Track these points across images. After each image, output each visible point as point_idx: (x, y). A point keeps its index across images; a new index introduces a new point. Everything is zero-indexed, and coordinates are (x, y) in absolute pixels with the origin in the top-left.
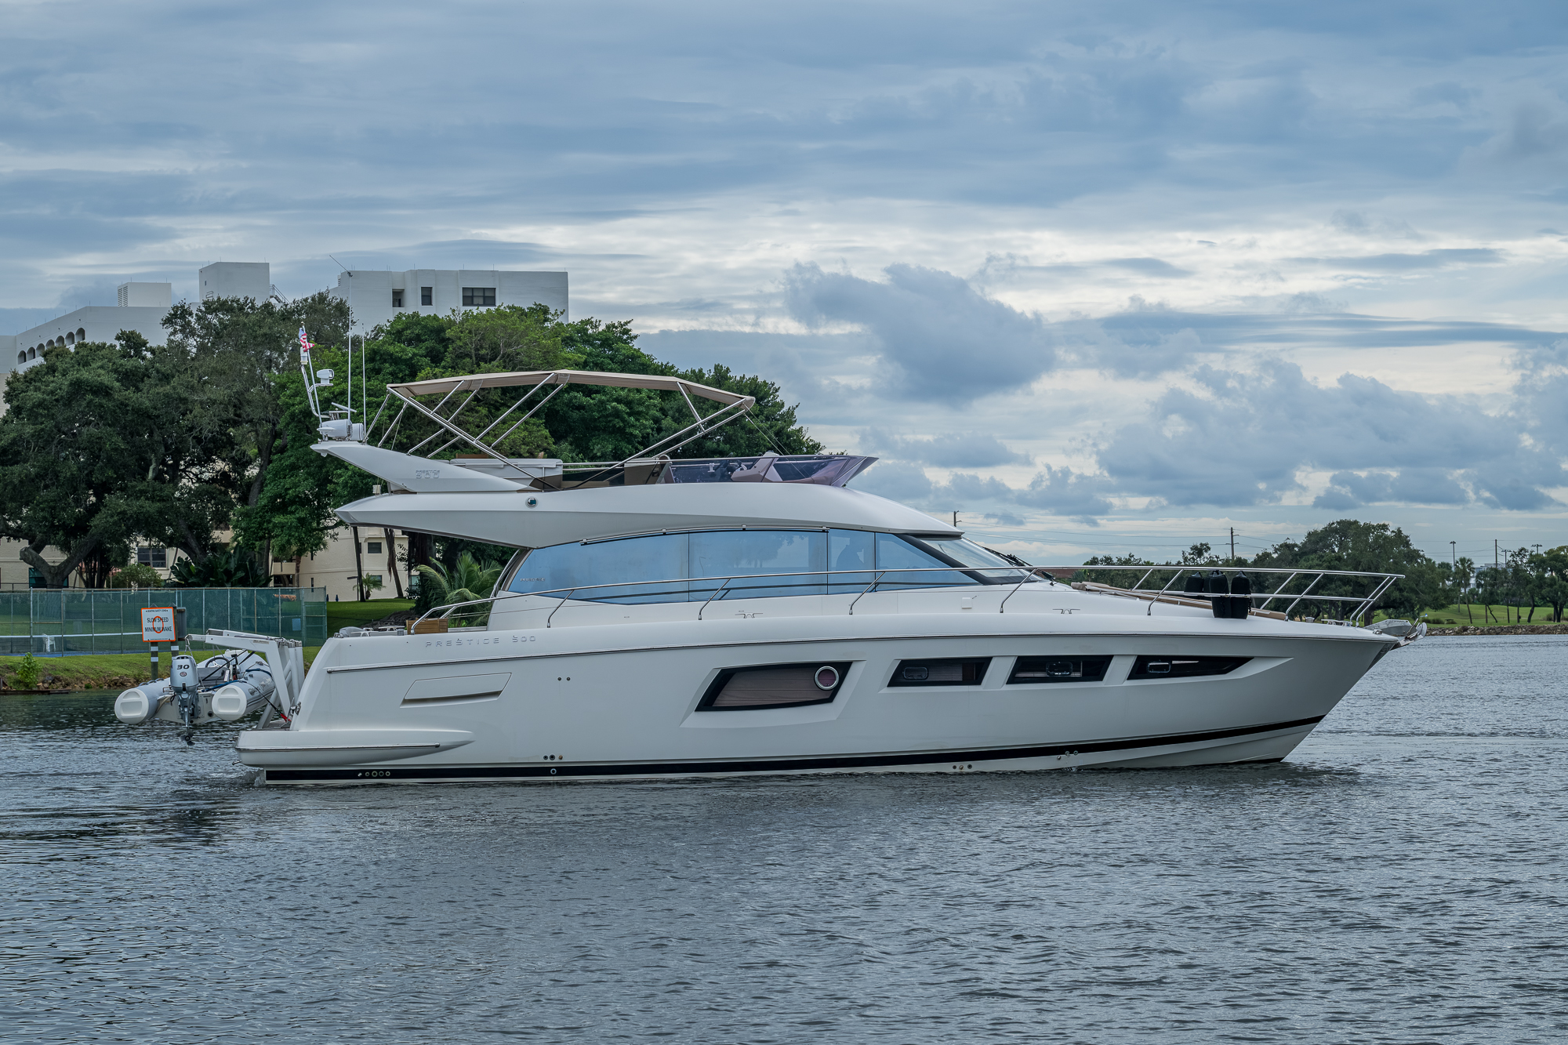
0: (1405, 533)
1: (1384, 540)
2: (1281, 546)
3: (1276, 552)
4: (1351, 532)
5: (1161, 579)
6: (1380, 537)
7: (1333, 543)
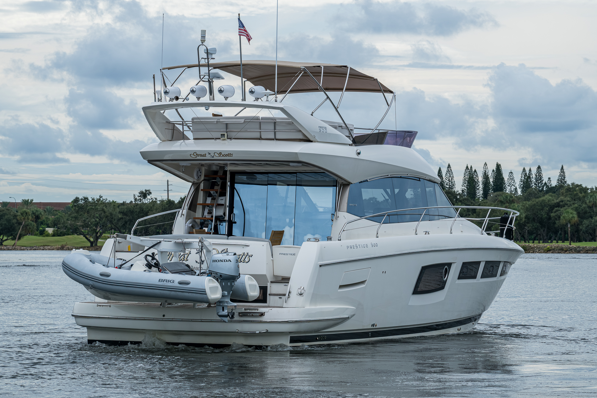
5: (120, 212)
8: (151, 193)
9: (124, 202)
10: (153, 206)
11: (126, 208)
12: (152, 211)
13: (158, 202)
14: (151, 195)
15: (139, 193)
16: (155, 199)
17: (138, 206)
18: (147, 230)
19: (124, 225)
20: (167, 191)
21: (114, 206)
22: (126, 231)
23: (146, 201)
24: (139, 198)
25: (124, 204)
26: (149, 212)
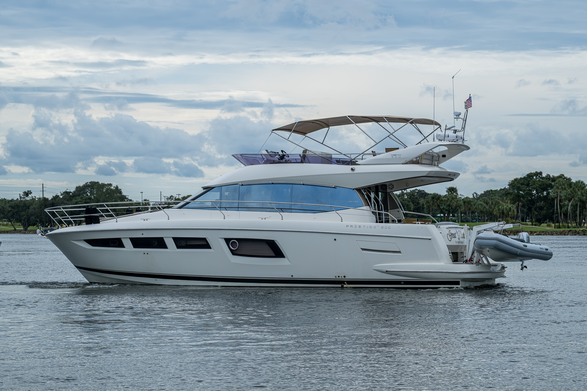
0: (119, 188)
1: (110, 191)
2: (64, 192)
3: (62, 195)
4: (95, 187)
5: (9, 206)
6: (109, 189)
7: (88, 191)
8: (31, 193)
9: (12, 199)
10: (33, 202)
11: (14, 204)
12: (32, 206)
13: (37, 199)
14: (31, 194)
15: (23, 193)
16: (35, 197)
17: (22, 202)
18: (29, 218)
19: (12, 215)
20: (42, 192)
21: (5, 202)
22: (13, 220)
23: (28, 199)
24: (23, 196)
25: (12, 200)
26: (30, 206)
